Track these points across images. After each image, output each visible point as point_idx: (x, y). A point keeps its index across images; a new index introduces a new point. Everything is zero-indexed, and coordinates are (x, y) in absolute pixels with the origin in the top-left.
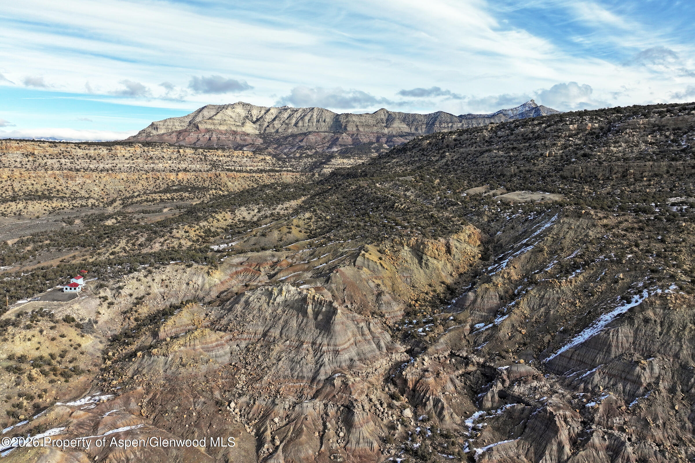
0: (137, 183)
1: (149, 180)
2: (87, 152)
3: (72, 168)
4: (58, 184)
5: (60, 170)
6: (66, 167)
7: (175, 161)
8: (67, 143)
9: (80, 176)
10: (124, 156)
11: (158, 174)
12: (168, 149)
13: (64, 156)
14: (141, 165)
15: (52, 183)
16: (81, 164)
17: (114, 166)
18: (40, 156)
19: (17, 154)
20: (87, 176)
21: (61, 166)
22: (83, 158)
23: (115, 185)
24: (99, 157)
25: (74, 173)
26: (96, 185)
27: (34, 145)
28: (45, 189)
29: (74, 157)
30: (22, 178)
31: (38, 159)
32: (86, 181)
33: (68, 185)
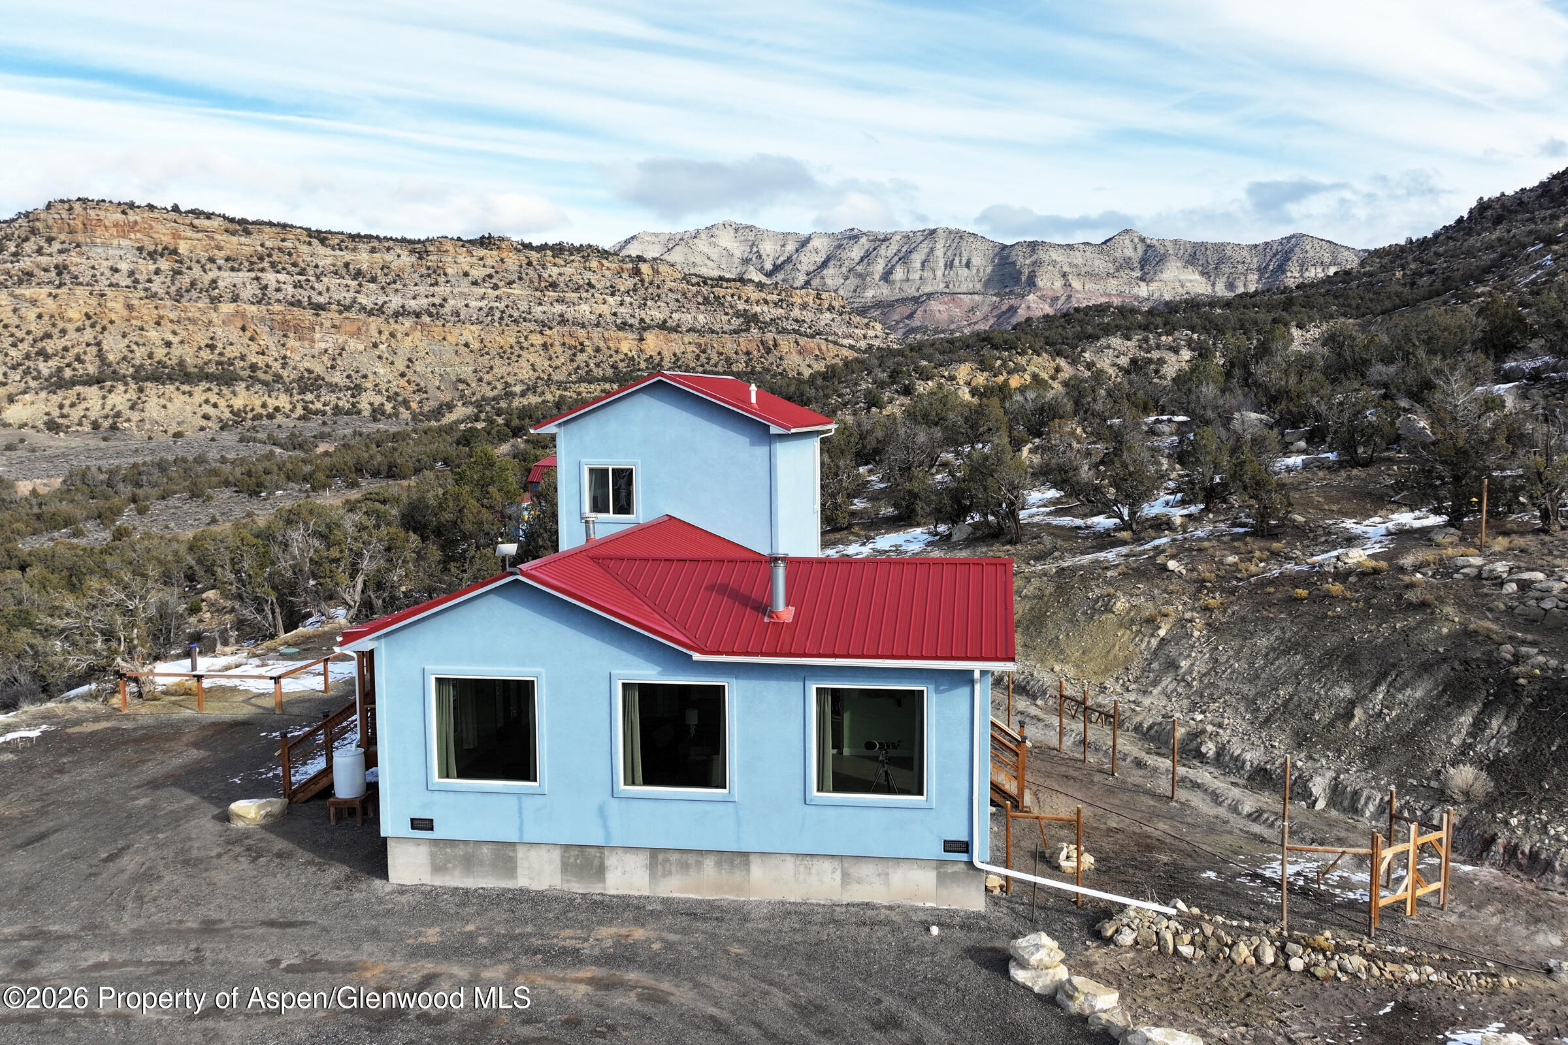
1: (551, 352)
2: (348, 256)
3: (299, 301)
4: (255, 348)
5: (259, 302)
6: (280, 296)
7: (628, 299)
8: (284, 226)
9: (327, 324)
10: (466, 274)
11: (581, 333)
12: (605, 262)
13: (273, 265)
14: (523, 306)
15: (233, 343)
16: (328, 289)
17: (434, 305)
18: (194, 259)
19: (120, 247)
20: (349, 327)
21: (264, 294)
22: (336, 273)
23: (444, 364)
24: (386, 275)
25: (308, 314)
26: (380, 357)
27: (175, 222)
28: (210, 361)
29: (305, 269)
30: (134, 322)
31: (190, 268)
32: (346, 342)
33: (288, 353)
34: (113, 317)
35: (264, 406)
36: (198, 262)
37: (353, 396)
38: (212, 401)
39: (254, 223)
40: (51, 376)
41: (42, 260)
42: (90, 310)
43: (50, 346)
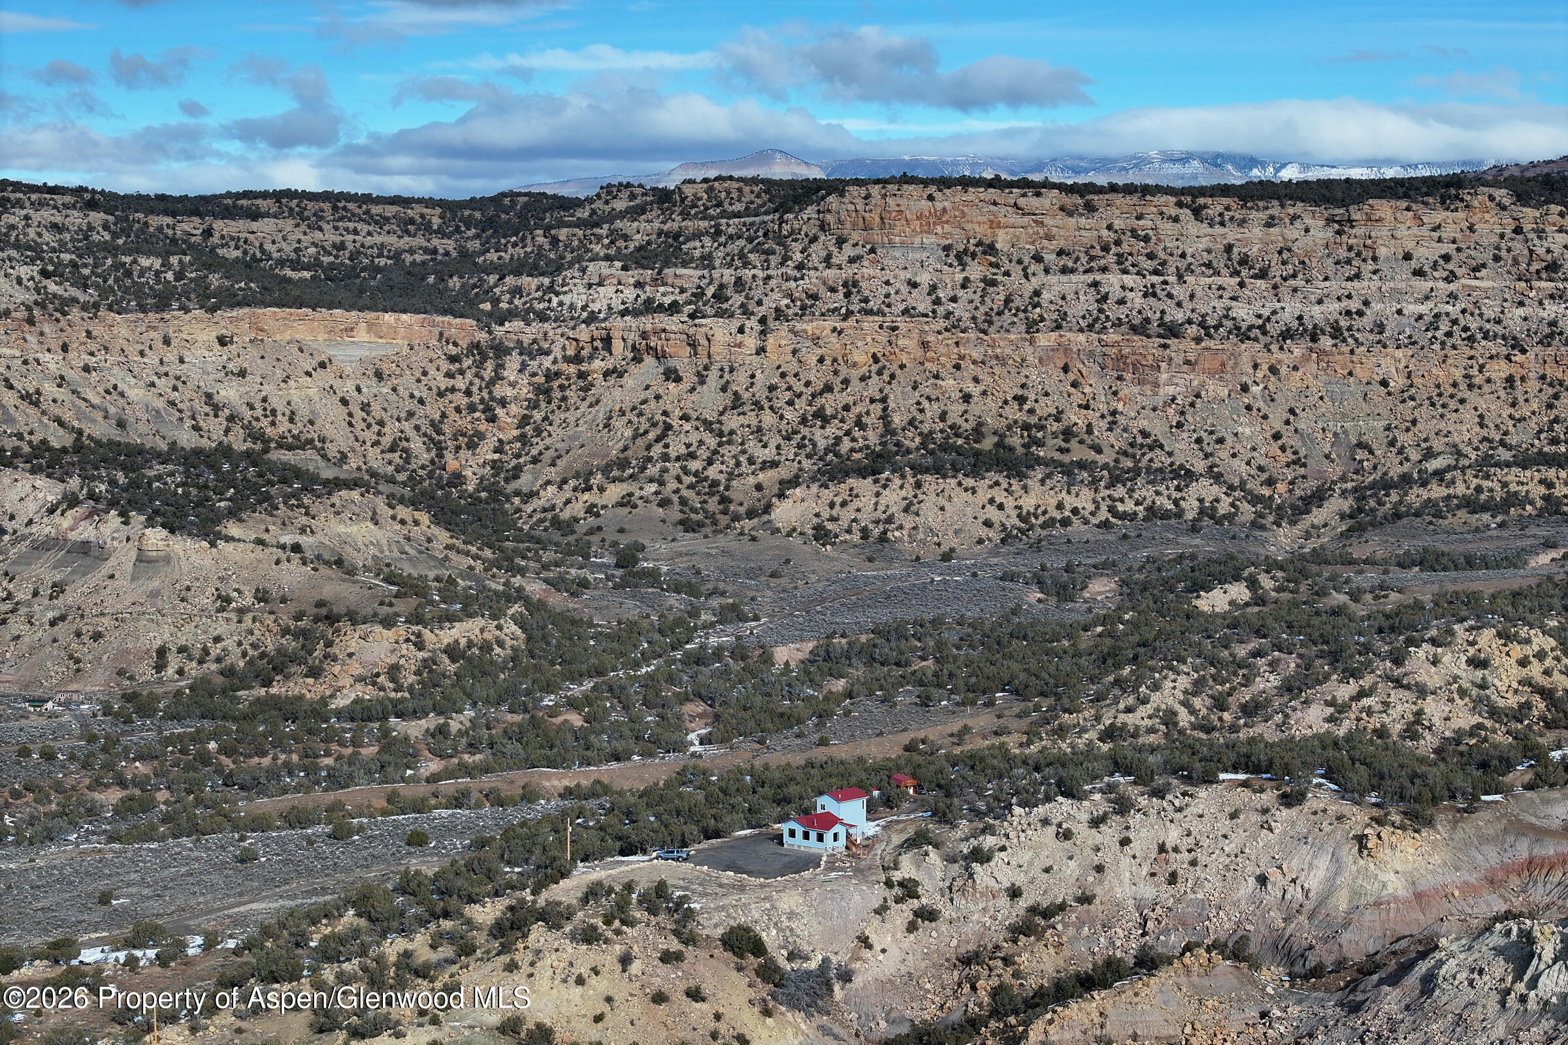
0: (1453, 404)
1: (1519, 391)
2: (1231, 234)
3: (1147, 320)
4: (1077, 398)
5: (1091, 327)
6: (1121, 312)
8: (1144, 190)
9: (1178, 359)
10: (1407, 257)
13: (1120, 259)
14: (1490, 309)
15: (1050, 392)
16: (1192, 296)
17: (1348, 313)
18: (1015, 259)
19: (923, 248)
20: (1210, 363)
21: (1101, 311)
22: (1209, 265)
23: (1344, 416)
24: (1284, 263)
25: (1153, 346)
26: (1249, 408)
27: (996, 203)
28: (1016, 422)
29: (1164, 263)
30: (928, 365)
31: (1007, 274)
32: (1203, 385)
33: (1120, 407)
34: (905, 359)
35: (1060, 506)
36: (1020, 262)
37: (1178, 488)
38: (998, 500)
39: (1102, 190)
40: (827, 450)
41: (831, 274)
42: (878, 350)
43: (830, 403)
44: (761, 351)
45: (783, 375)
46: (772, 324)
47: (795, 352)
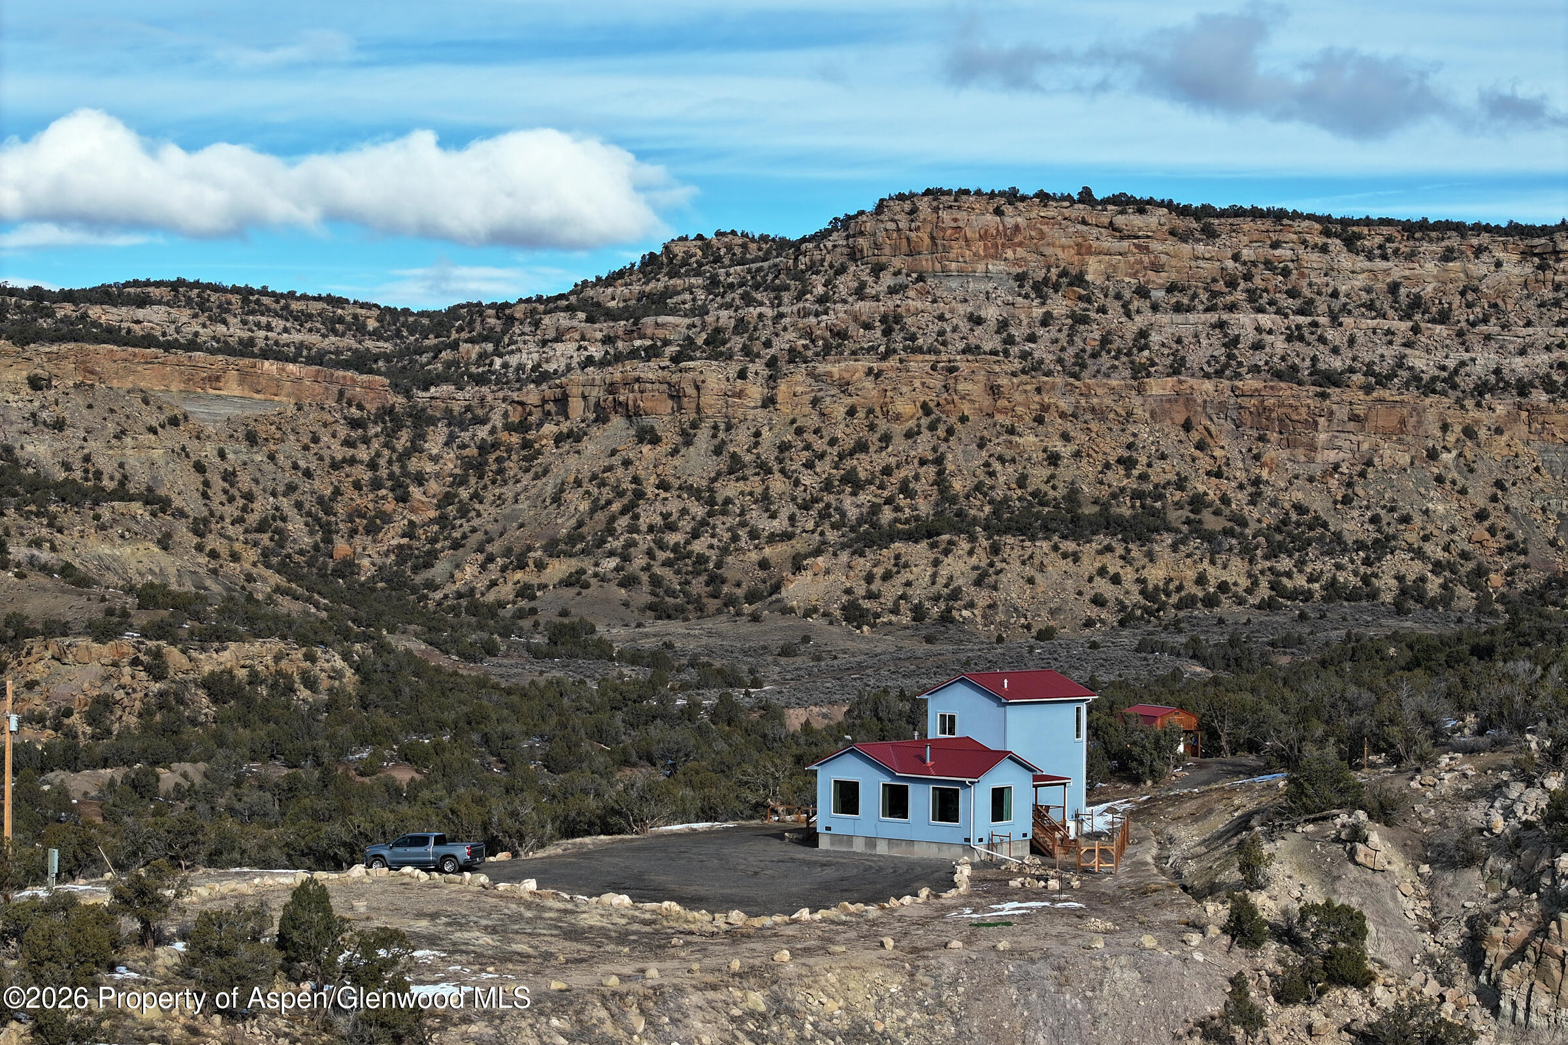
2: (1397, 270)
3: (1294, 368)
4: (1205, 463)
5: (1219, 373)
6: (1260, 358)
8: (1279, 216)
9: (1342, 413)
13: (1253, 296)
15: (1166, 454)
16: (1352, 341)
18: (1112, 292)
19: (987, 276)
20: (1384, 418)
21: (1231, 356)
22: (1370, 306)
24: (1469, 306)
25: (1307, 395)
26: (1439, 479)
27: (1084, 222)
28: (1122, 490)
29: (1311, 302)
30: (999, 418)
31: (1102, 310)
32: (1375, 449)
33: (1265, 474)
34: (967, 409)
35: (1201, 580)
36: (1118, 297)
37: (1367, 562)
38: (1111, 570)
39: (1223, 214)
40: (861, 521)
41: (863, 307)
42: (930, 398)
43: (863, 466)
44: (769, 402)
45: (799, 431)
46: (785, 368)
47: (815, 402)
